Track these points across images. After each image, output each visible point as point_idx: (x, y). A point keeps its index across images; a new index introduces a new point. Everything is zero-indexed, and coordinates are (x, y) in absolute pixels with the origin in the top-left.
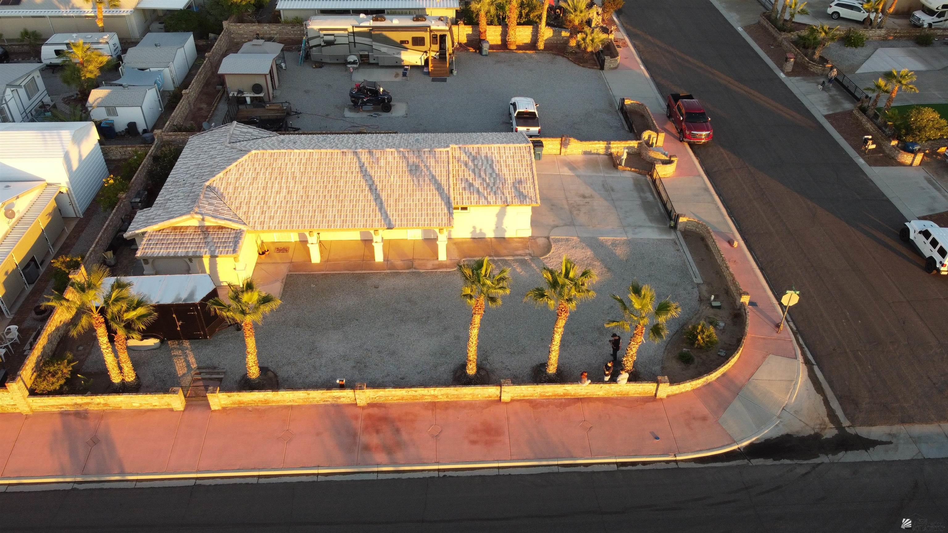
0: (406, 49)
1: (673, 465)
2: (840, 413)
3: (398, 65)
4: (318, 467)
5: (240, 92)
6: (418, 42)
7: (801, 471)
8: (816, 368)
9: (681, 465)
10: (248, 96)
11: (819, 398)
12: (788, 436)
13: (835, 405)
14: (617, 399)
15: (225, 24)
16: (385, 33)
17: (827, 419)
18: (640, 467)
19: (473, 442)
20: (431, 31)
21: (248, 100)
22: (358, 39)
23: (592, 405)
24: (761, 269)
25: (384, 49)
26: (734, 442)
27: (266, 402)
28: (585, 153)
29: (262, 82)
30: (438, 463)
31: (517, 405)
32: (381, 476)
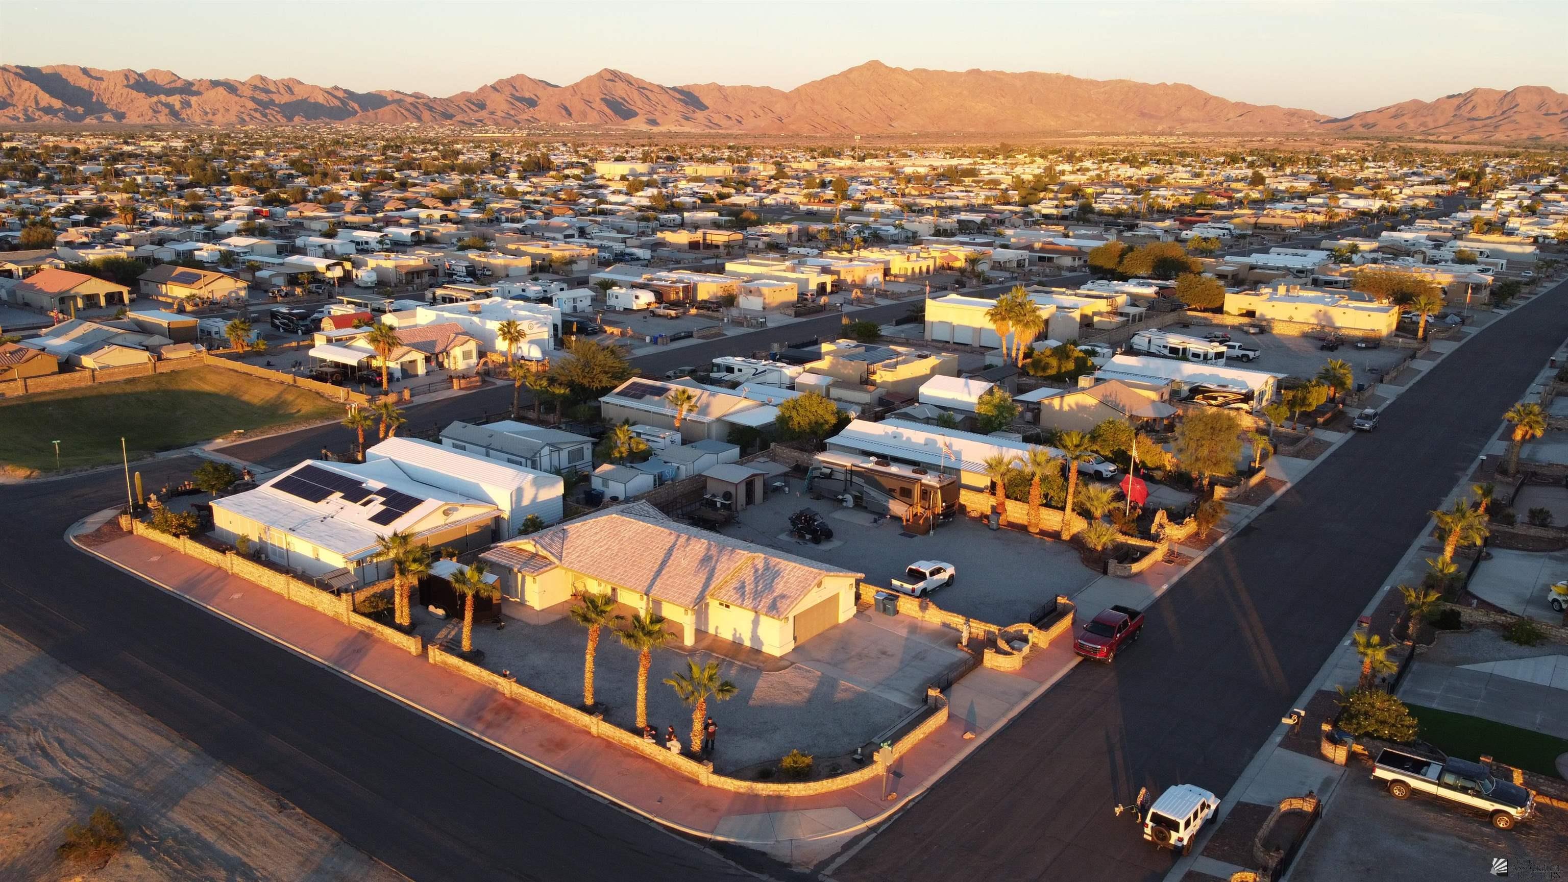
0: (894, 498)
1: (647, 822)
2: (834, 866)
3: (881, 513)
4: (442, 715)
5: (714, 496)
6: (906, 494)
7: (732, 871)
8: (874, 835)
9: (651, 824)
10: (719, 501)
11: (840, 850)
12: (764, 854)
13: (840, 861)
14: (670, 770)
15: (772, 445)
16: (877, 478)
17: (815, 862)
18: (624, 811)
19: (541, 746)
20: (922, 485)
21: (719, 505)
22: (855, 479)
23: (648, 765)
24: (963, 763)
25: (874, 493)
26: (712, 832)
27: (458, 668)
28: (945, 625)
29: (732, 490)
30: (505, 745)
31: (599, 741)
32: (468, 737)
